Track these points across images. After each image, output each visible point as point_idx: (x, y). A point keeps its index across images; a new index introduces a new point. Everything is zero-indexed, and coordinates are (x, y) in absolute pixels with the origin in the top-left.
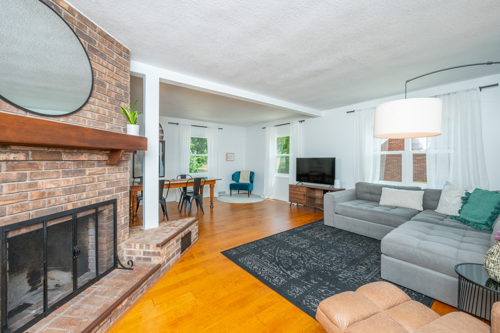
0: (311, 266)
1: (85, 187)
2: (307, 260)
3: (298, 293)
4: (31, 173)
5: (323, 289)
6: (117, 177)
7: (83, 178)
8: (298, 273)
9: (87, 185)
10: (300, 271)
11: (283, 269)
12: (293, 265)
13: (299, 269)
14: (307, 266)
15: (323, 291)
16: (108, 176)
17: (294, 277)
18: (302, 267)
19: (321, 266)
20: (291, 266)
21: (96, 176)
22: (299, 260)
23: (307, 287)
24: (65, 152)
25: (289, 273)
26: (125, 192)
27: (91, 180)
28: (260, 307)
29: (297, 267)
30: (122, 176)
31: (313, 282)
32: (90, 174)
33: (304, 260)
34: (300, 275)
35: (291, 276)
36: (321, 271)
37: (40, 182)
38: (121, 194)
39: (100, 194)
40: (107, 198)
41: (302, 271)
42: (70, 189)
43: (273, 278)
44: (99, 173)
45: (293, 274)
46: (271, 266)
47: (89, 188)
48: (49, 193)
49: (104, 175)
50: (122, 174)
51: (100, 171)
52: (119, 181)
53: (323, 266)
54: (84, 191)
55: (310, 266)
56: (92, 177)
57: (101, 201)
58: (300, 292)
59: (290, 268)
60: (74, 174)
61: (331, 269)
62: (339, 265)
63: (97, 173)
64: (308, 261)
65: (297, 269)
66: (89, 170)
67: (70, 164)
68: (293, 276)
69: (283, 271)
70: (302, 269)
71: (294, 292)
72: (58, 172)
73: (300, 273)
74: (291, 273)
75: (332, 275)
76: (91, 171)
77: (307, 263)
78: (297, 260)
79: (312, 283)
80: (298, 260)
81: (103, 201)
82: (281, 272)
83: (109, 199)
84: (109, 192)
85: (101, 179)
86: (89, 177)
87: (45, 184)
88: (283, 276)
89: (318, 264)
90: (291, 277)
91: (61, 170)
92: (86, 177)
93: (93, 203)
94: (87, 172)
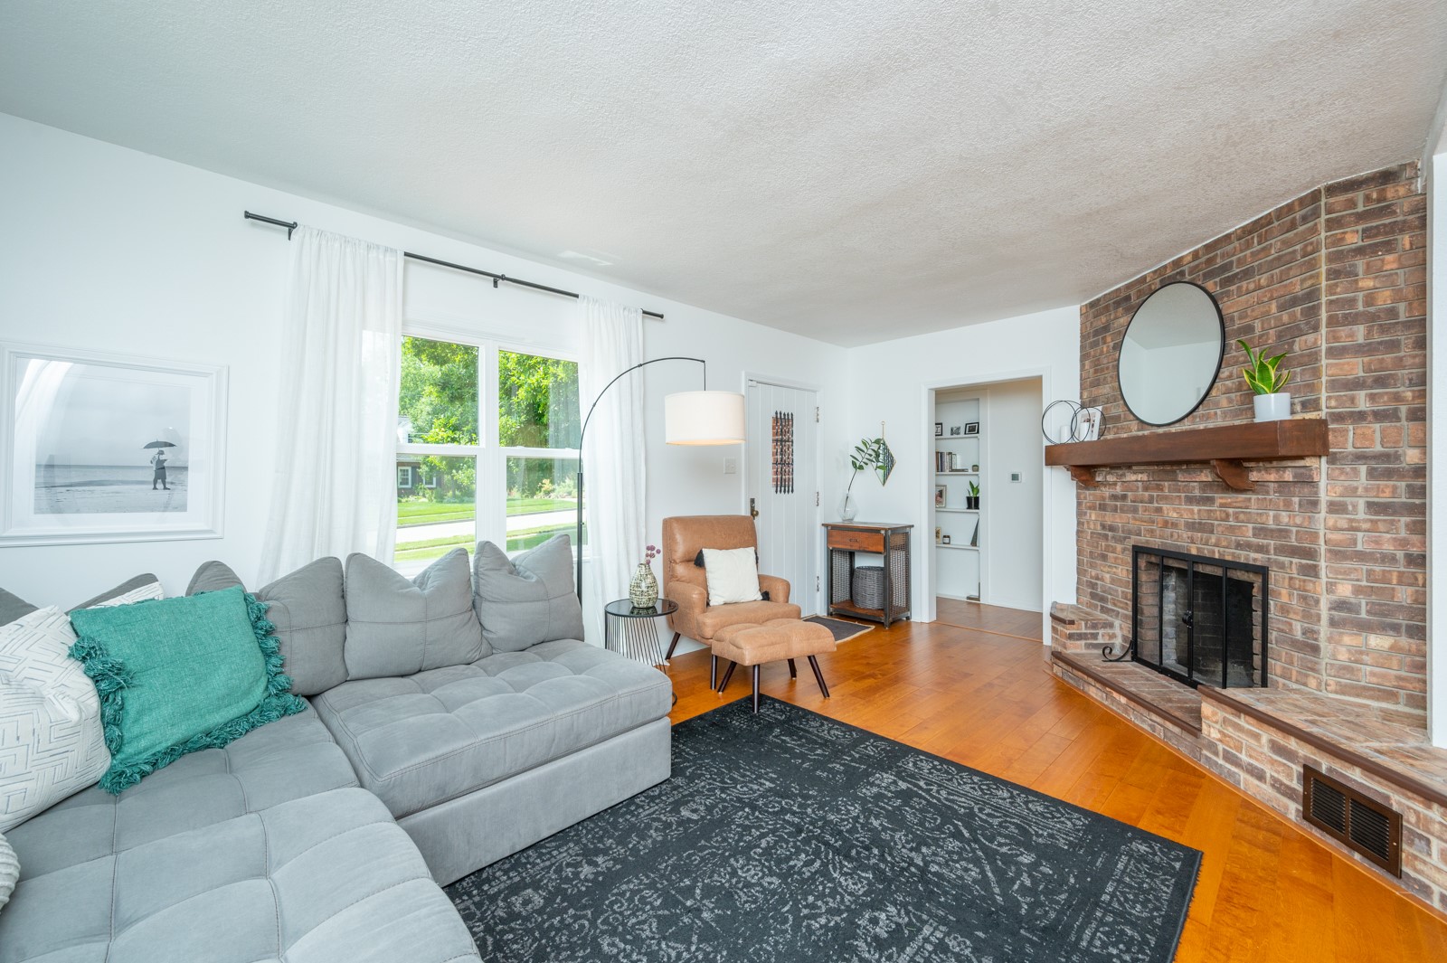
0: (846, 808)
1: (1212, 525)
2: (858, 832)
3: (868, 746)
4: (1158, 496)
5: (818, 755)
6: (1282, 520)
7: (1211, 510)
8: (879, 786)
9: (1216, 523)
10: (875, 790)
11: (923, 794)
12: (898, 808)
13: (879, 797)
14: (856, 808)
15: (819, 751)
16: (1258, 514)
17: (885, 776)
18: (870, 802)
19: (813, 812)
20: (906, 803)
21: (1231, 510)
22: (885, 829)
23: (851, 755)
24: (1181, 470)
25: (903, 785)
26: (1304, 562)
27: (1223, 515)
28: (926, 728)
29: (884, 803)
30: (1294, 520)
31: (838, 766)
32: (1222, 505)
33: (869, 830)
34: (871, 779)
35: (893, 777)
36: (815, 793)
37: (1165, 507)
38: (1291, 562)
39: (1239, 546)
40: (1255, 560)
41: (868, 792)
42: (1194, 523)
43: (934, 767)
44: (1238, 505)
45: (890, 781)
46: (960, 799)
47: (1220, 529)
48: (1172, 524)
49: (1248, 510)
50: (1295, 516)
51: (1239, 502)
52: (1287, 531)
53: (809, 810)
54: (1212, 532)
55: (849, 808)
56: (1225, 511)
57: (1242, 560)
58: (866, 748)
59: (906, 796)
60: (1198, 503)
61: (786, 803)
62: (757, 817)
63: (1235, 504)
64: (854, 826)
65: (886, 797)
66: (1221, 498)
67: (1194, 487)
68: (888, 778)
69: (921, 788)
70: (870, 797)
71: (877, 747)
72: (1180, 497)
73: (872, 784)
74: (895, 782)
75: (790, 783)
76: (1223, 501)
77: (858, 817)
78: (894, 830)
79: (841, 765)
80: (889, 829)
81: (1245, 562)
82: (922, 783)
83: (1258, 563)
84: (1261, 549)
85: (1242, 517)
86: (1220, 511)
87: (1170, 512)
88: (913, 776)
89: (823, 818)
90: (891, 774)
91: (1183, 495)
92: (1216, 510)
93: (1228, 558)
94: (1218, 502)
